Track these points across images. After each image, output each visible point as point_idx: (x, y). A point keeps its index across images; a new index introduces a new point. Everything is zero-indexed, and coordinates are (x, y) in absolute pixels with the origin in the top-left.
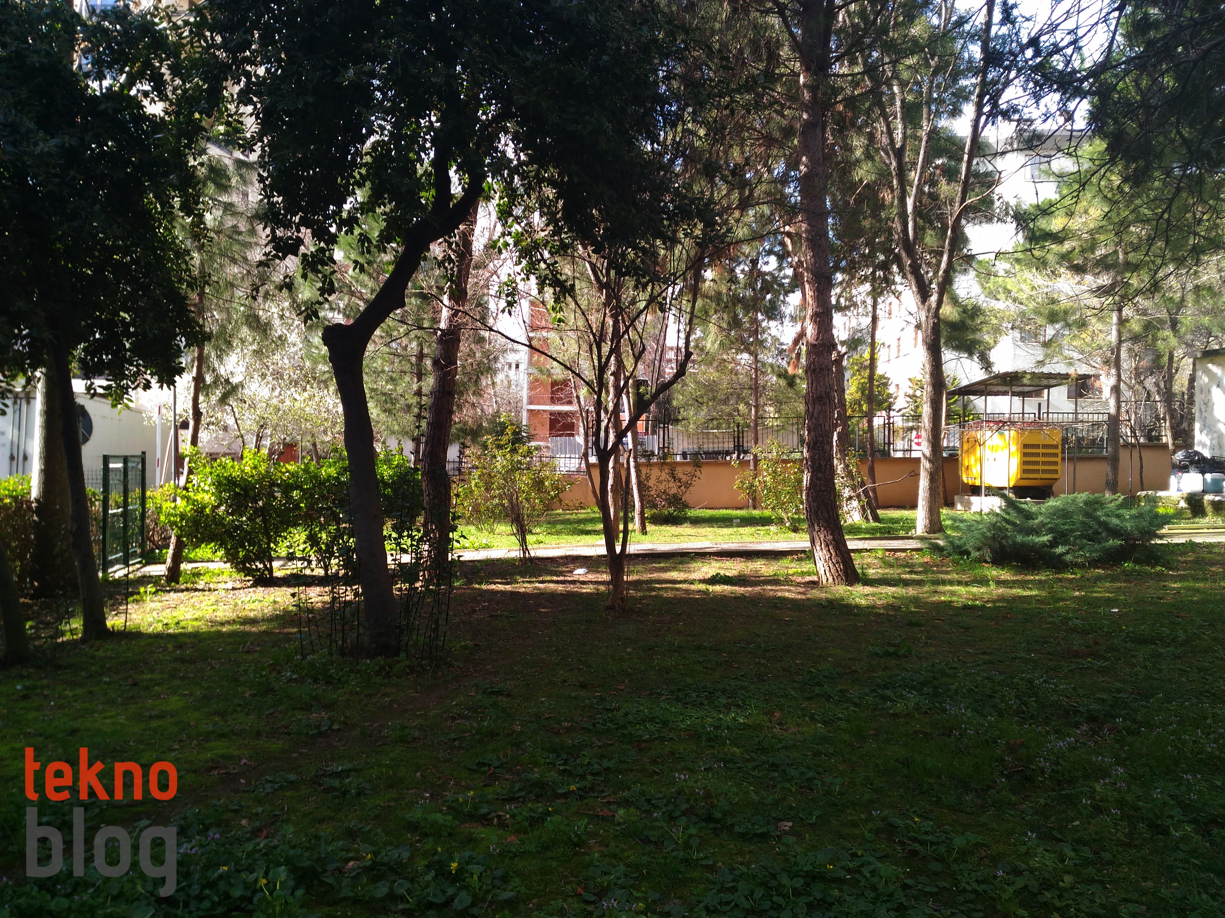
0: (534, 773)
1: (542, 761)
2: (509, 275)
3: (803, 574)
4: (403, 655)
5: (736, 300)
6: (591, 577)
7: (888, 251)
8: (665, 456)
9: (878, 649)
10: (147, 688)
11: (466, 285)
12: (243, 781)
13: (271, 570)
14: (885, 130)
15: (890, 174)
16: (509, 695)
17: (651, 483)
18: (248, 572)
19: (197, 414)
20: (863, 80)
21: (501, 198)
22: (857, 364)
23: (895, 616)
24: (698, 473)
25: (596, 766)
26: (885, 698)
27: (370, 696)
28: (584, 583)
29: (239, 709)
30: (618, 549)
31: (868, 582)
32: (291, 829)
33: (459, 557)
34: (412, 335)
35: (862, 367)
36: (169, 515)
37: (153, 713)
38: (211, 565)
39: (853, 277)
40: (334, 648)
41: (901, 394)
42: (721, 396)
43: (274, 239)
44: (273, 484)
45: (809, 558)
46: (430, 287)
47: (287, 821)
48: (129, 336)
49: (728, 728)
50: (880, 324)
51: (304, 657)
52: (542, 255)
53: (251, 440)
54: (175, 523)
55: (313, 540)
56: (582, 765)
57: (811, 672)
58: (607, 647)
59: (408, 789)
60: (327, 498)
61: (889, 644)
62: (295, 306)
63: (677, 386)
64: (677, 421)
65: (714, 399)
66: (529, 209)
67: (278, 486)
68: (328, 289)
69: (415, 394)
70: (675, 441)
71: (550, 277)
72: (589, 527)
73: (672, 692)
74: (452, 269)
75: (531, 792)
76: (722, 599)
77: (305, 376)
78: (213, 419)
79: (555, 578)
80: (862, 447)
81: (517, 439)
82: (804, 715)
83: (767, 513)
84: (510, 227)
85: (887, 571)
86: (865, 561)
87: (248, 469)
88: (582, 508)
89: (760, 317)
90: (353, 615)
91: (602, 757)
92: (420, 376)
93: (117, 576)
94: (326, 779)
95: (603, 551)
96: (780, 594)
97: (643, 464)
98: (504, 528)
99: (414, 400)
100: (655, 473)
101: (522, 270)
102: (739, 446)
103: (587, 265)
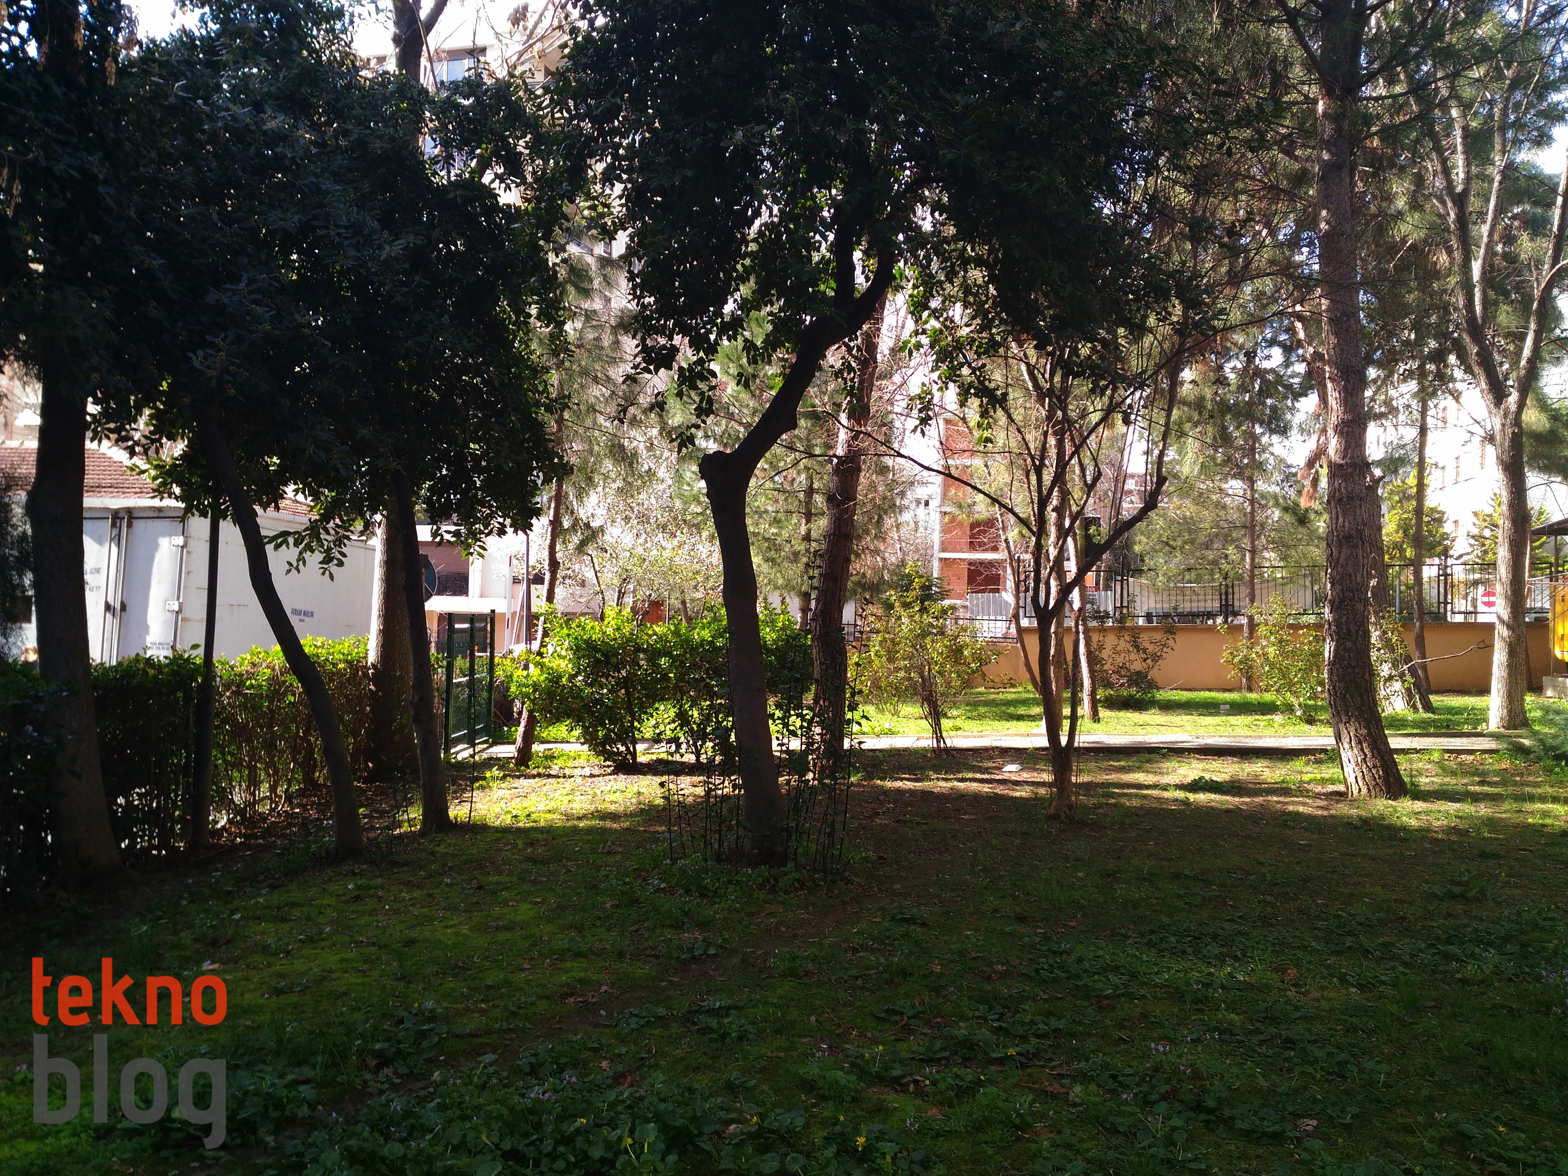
0: (959, 1028)
1: (970, 1014)
2: (924, 384)
3: (1323, 781)
4: (791, 865)
5: (1223, 408)
6: (1026, 776)
7: (1442, 335)
8: (1122, 620)
9: (1436, 889)
10: (494, 893)
11: (869, 399)
12: (603, 1012)
13: (634, 755)
14: (1439, 168)
15: (1447, 230)
16: (924, 925)
17: (1105, 654)
18: (610, 756)
19: (554, 565)
20: (1407, 103)
21: (915, 287)
22: (1398, 493)
23: (1460, 843)
24: (1171, 642)
25: (1041, 1026)
26: (1448, 957)
27: (752, 914)
28: (1017, 783)
29: (598, 923)
30: (1064, 740)
31: (1418, 795)
32: (662, 1077)
33: (860, 743)
34: (801, 465)
35: (1406, 497)
36: (519, 686)
37: (501, 923)
38: (565, 746)
39: (1391, 374)
40: (709, 853)
41: (1461, 533)
42: (1202, 538)
43: (645, 350)
44: (638, 649)
45: (1331, 759)
46: (824, 405)
47: (655, 1067)
48: (480, 471)
49: (1223, 987)
50: (1430, 437)
51: (674, 861)
52: (965, 357)
53: (611, 597)
54: (527, 695)
55: (683, 718)
56: (1022, 1023)
57: (1338, 916)
58: (1050, 869)
59: (800, 1037)
60: (700, 668)
61: (1453, 882)
62: (666, 432)
63: (1141, 525)
64: (1139, 572)
65: (1192, 542)
66: (949, 300)
67: (644, 651)
68: (706, 409)
69: (804, 539)
70: (1138, 599)
71: (976, 384)
72: (1021, 711)
73: (1142, 935)
74: (852, 380)
75: (956, 1053)
76: (1209, 812)
77: (675, 519)
78: (569, 572)
79: (978, 776)
80: (1405, 605)
81: (927, 595)
82: (1331, 975)
83: (1268, 697)
84: (926, 322)
85: (1447, 780)
86: (1415, 766)
87: (609, 631)
88: (1013, 686)
89: (1258, 430)
90: (730, 811)
91: (1049, 1014)
92: (809, 516)
93: (460, 757)
94: (702, 1017)
95: (1044, 742)
96: (1291, 808)
97: (1094, 629)
98: (912, 709)
99: (801, 547)
100: (1110, 640)
101: (940, 377)
102: (1227, 605)
103: (1023, 368)
